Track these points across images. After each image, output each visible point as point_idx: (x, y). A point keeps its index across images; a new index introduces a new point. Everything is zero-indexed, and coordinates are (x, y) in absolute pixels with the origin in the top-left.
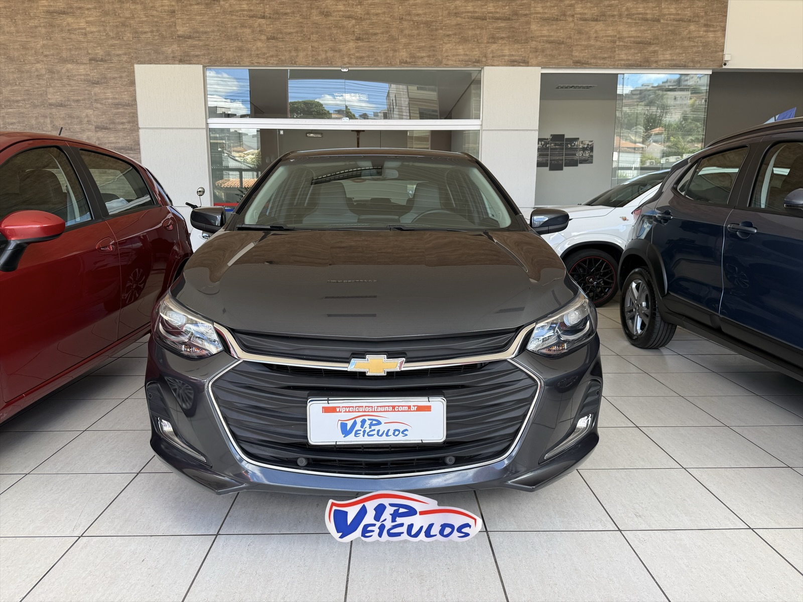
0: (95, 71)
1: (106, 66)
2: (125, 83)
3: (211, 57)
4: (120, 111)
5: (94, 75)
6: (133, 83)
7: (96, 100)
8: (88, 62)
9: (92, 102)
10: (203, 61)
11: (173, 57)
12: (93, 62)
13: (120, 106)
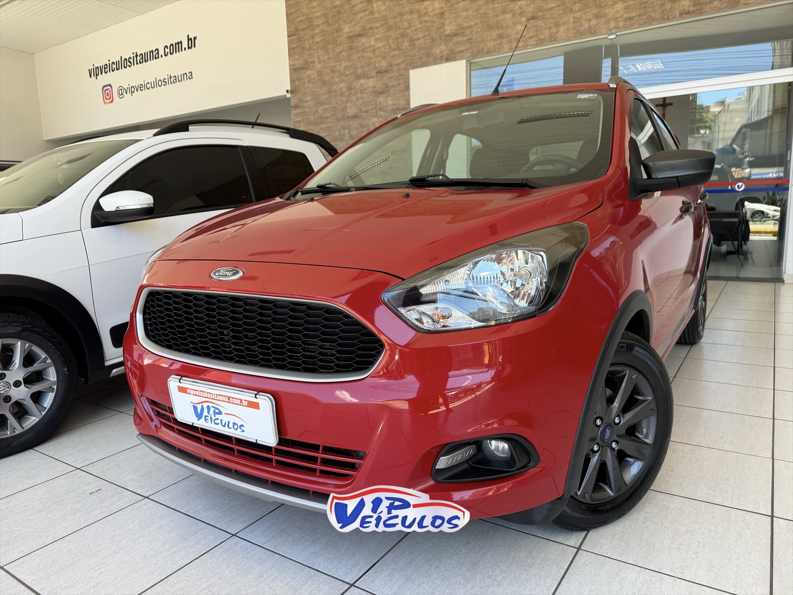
0: (380, 82)
1: (388, 76)
2: (401, 89)
3: (474, 50)
5: (380, 86)
6: (407, 88)
8: (375, 75)
9: (377, 111)
10: (466, 55)
11: (441, 57)
12: (379, 74)
13: (397, 111)
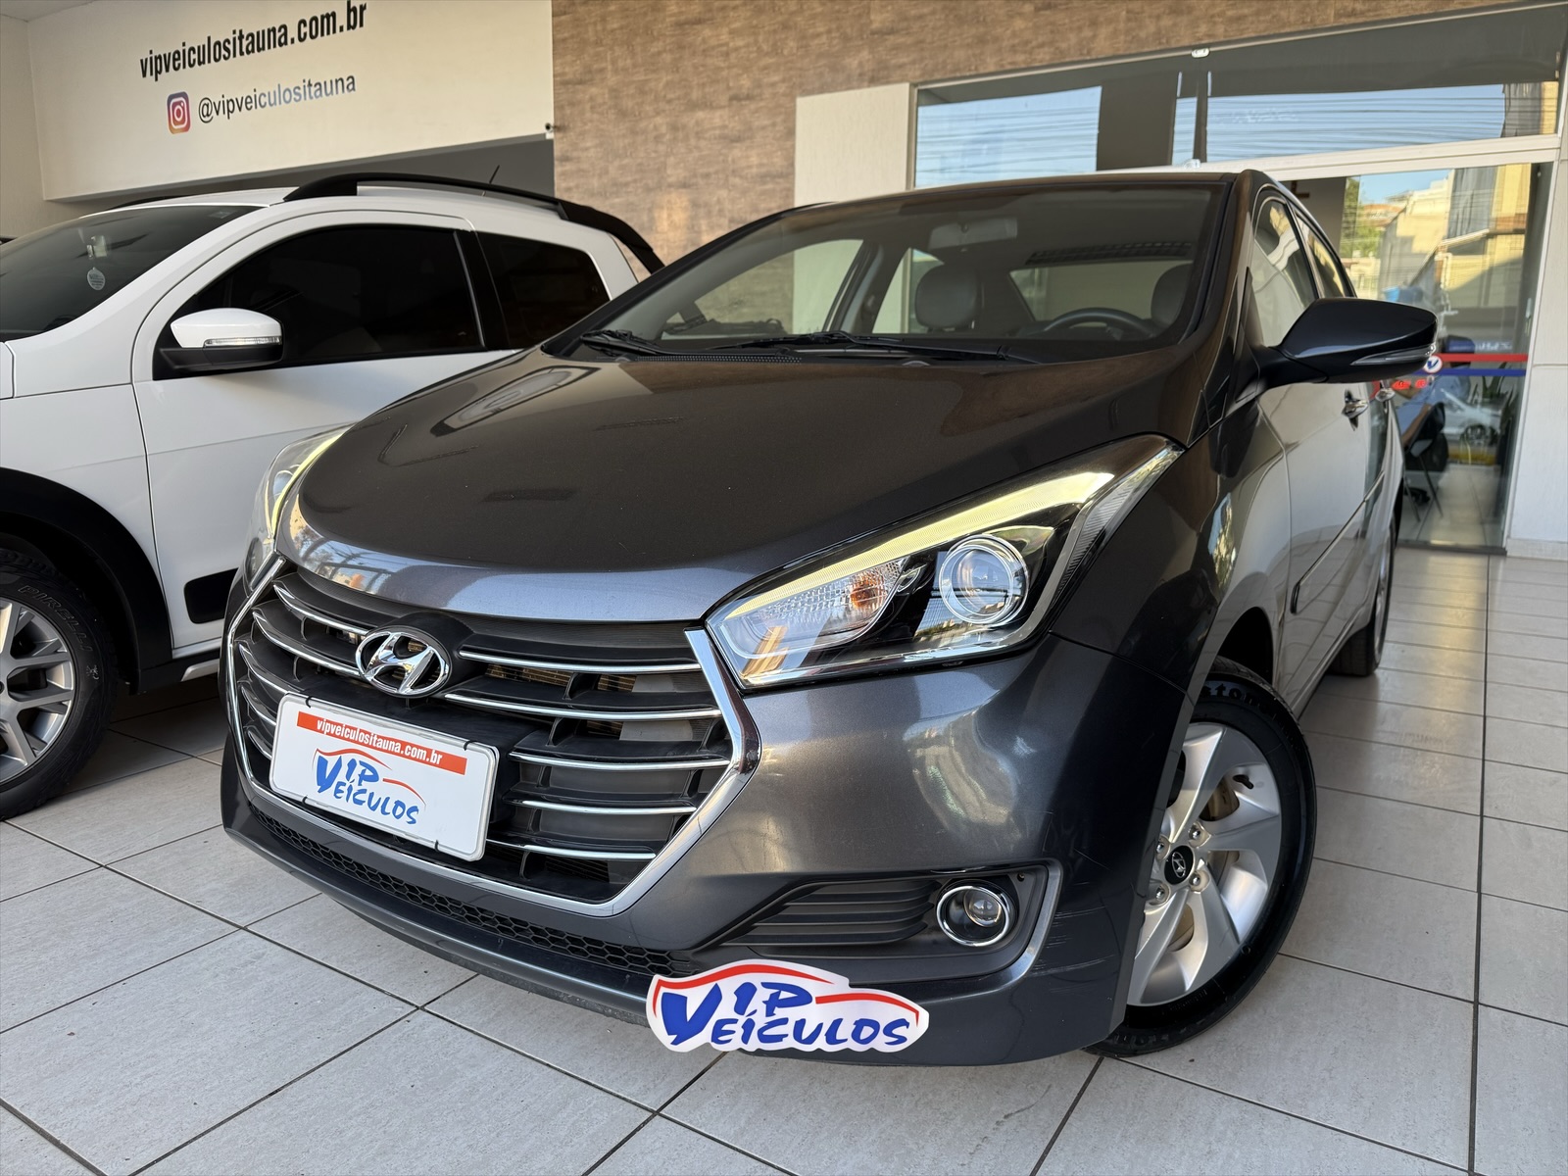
0: (736, 118)
4: (769, 186)
5: (734, 125)
7: (733, 171)
8: (727, 103)
9: (727, 175)
11: (860, 75)
12: (735, 102)
13: (768, 179)
